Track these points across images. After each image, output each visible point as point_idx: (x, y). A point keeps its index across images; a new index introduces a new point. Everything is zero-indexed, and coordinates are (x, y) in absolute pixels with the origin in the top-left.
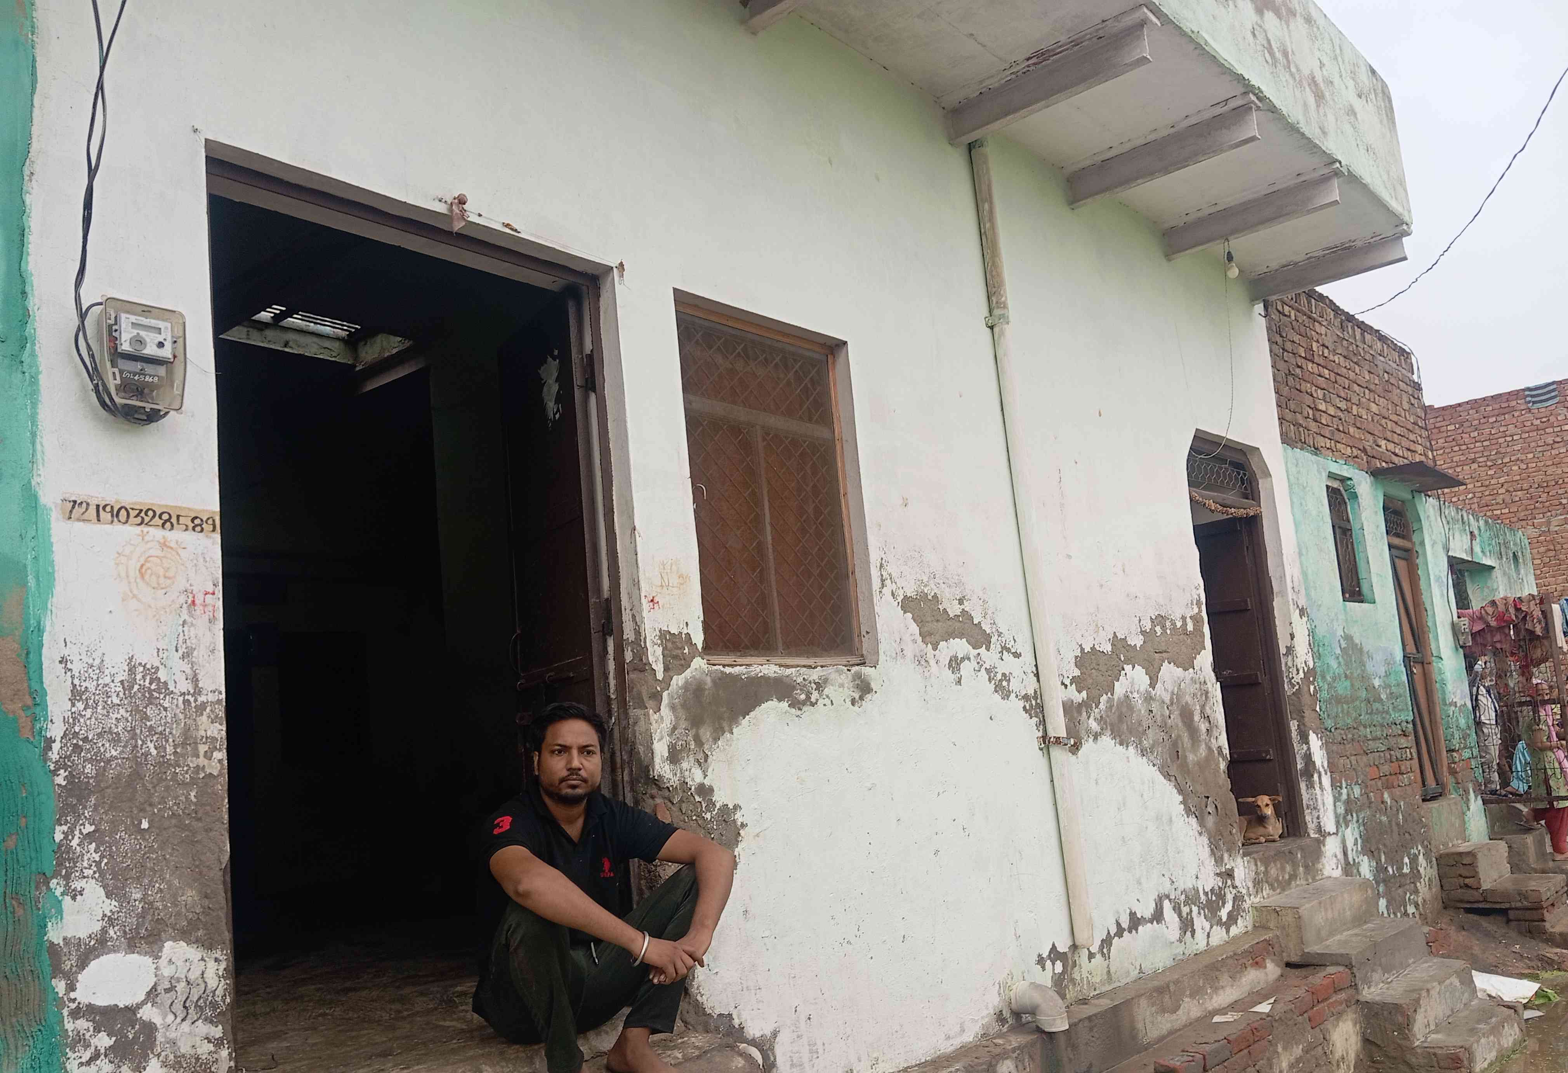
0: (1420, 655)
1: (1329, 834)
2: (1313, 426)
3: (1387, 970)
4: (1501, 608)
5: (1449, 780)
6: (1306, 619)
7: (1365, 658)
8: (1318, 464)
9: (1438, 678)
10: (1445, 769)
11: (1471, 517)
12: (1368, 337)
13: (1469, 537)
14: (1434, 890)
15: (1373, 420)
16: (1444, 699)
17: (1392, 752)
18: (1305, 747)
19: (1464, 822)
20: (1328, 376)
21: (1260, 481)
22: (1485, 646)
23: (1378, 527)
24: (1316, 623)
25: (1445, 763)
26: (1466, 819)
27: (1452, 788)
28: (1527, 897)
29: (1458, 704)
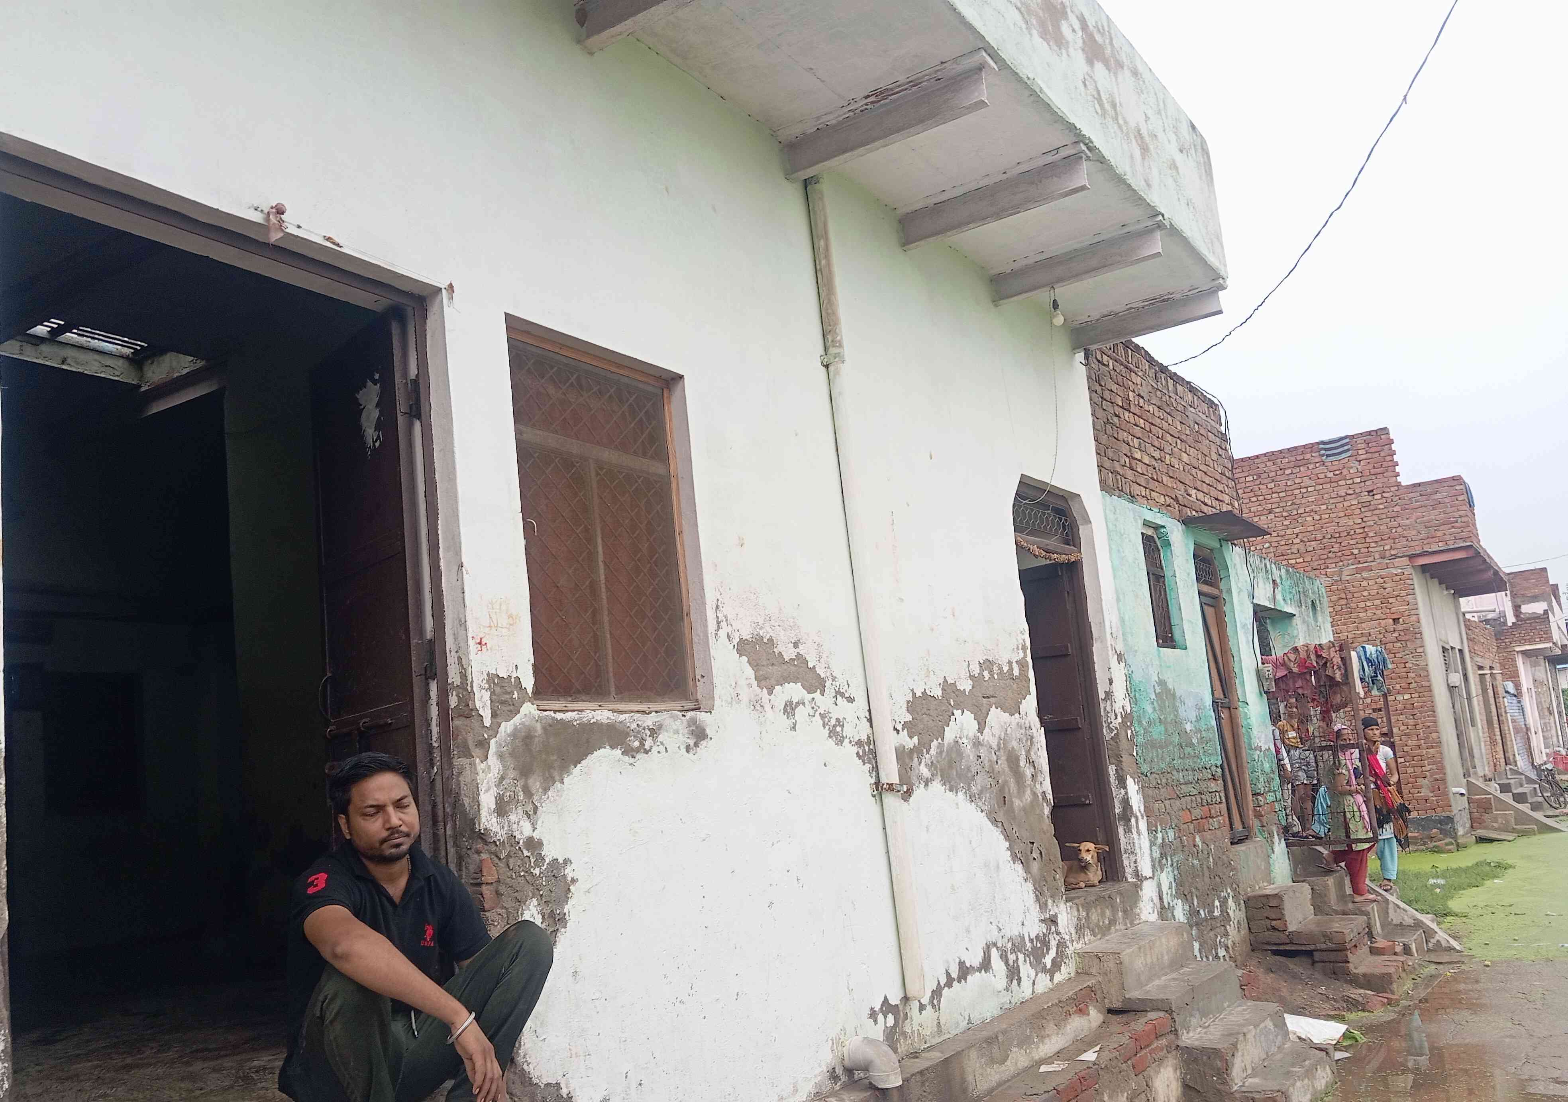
0: (1228, 700)
1: (1146, 878)
2: (1129, 474)
3: (1204, 1014)
4: (1303, 655)
5: (1255, 823)
6: (1123, 664)
7: (1178, 703)
8: (1134, 511)
9: (1244, 723)
10: (1251, 812)
11: (1273, 566)
12: (1179, 388)
13: (1272, 585)
14: (1243, 932)
15: (1184, 470)
16: (1250, 744)
17: (1203, 797)
18: (1123, 791)
19: (1270, 865)
20: (1143, 426)
21: (1081, 527)
22: (1288, 692)
23: (1189, 574)
24: (1132, 668)
25: (1251, 806)
26: (1271, 861)
27: (1257, 831)
28: (1332, 939)
29: (1263, 750)
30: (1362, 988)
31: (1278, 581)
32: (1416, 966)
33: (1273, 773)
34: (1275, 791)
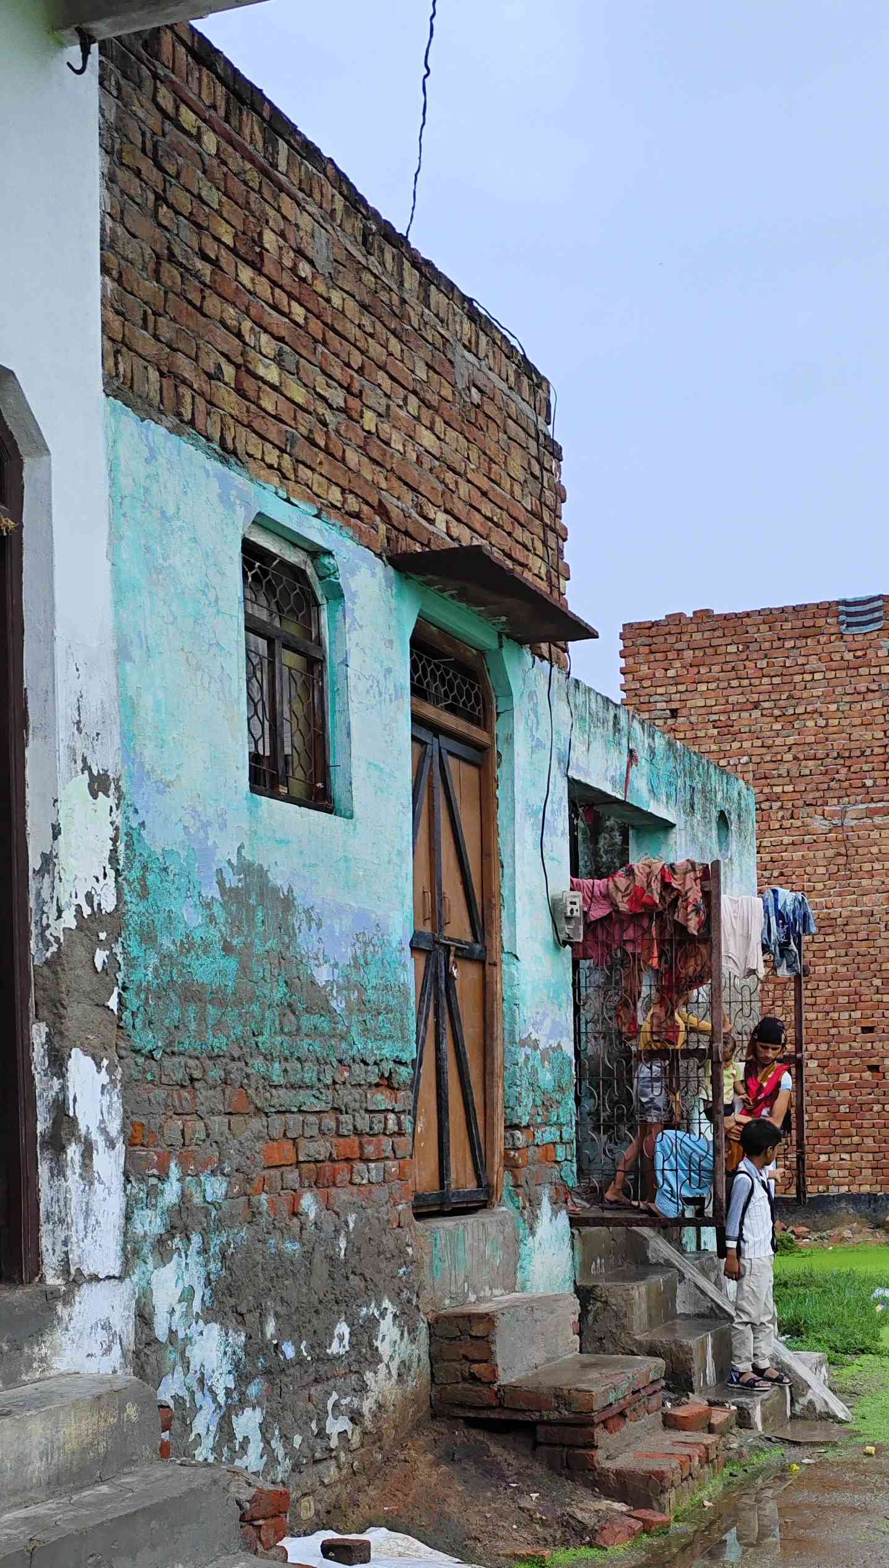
0: (478, 947)
1: (95, 1278)
2: (229, 401)
4: (641, 881)
5: (502, 1179)
6: (112, 801)
7: (297, 920)
8: (222, 480)
9: (509, 993)
10: (499, 1158)
11: (636, 725)
12: (437, 299)
13: (624, 758)
14: (411, 1384)
15: (419, 462)
16: (512, 1033)
17: (343, 1118)
18: (56, 1083)
19: (518, 1256)
20: (301, 321)
21: (27, 461)
23: (389, 671)
24: (143, 816)
25: (500, 1146)
26: (524, 1250)
27: (505, 1193)
28: (570, 1404)
29: (541, 1046)
30: (609, 1496)
31: (642, 754)
32: (745, 1450)
33: (561, 1089)
34: (561, 1125)
